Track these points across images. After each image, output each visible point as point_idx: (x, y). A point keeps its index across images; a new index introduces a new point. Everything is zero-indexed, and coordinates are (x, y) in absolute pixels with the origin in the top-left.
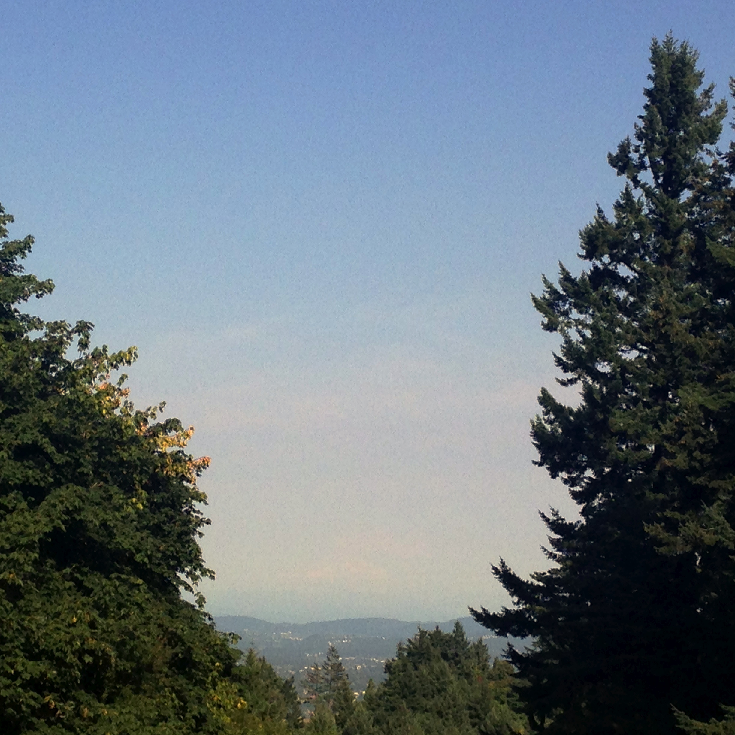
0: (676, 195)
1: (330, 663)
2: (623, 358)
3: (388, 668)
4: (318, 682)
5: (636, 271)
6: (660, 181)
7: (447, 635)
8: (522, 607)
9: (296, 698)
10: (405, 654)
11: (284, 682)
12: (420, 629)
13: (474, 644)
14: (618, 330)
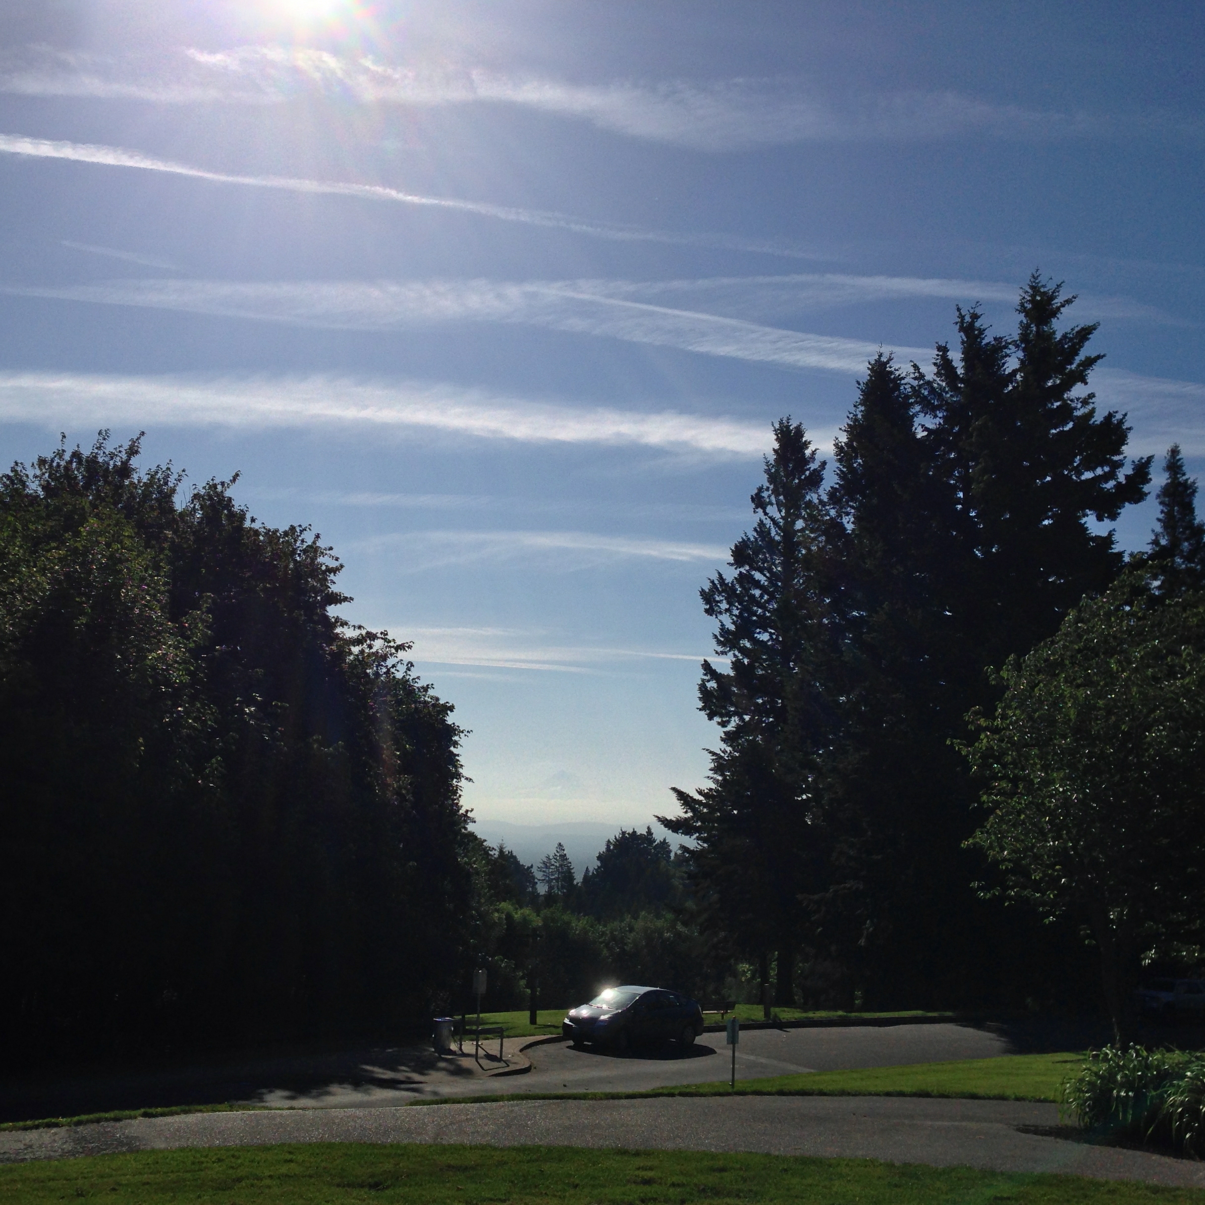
0: (793, 523)
1: (558, 855)
2: (758, 637)
3: (600, 858)
4: (550, 868)
5: (766, 577)
6: (783, 514)
7: (641, 834)
8: (690, 814)
9: (534, 879)
10: (612, 847)
11: (526, 867)
12: (621, 830)
13: (660, 841)
14: (755, 618)
